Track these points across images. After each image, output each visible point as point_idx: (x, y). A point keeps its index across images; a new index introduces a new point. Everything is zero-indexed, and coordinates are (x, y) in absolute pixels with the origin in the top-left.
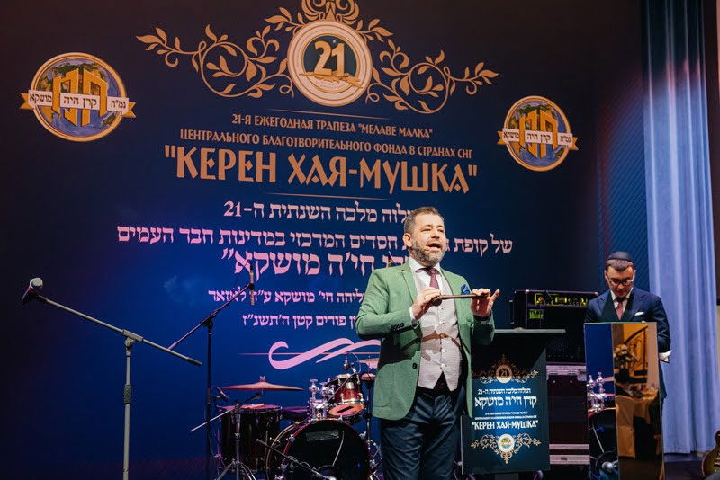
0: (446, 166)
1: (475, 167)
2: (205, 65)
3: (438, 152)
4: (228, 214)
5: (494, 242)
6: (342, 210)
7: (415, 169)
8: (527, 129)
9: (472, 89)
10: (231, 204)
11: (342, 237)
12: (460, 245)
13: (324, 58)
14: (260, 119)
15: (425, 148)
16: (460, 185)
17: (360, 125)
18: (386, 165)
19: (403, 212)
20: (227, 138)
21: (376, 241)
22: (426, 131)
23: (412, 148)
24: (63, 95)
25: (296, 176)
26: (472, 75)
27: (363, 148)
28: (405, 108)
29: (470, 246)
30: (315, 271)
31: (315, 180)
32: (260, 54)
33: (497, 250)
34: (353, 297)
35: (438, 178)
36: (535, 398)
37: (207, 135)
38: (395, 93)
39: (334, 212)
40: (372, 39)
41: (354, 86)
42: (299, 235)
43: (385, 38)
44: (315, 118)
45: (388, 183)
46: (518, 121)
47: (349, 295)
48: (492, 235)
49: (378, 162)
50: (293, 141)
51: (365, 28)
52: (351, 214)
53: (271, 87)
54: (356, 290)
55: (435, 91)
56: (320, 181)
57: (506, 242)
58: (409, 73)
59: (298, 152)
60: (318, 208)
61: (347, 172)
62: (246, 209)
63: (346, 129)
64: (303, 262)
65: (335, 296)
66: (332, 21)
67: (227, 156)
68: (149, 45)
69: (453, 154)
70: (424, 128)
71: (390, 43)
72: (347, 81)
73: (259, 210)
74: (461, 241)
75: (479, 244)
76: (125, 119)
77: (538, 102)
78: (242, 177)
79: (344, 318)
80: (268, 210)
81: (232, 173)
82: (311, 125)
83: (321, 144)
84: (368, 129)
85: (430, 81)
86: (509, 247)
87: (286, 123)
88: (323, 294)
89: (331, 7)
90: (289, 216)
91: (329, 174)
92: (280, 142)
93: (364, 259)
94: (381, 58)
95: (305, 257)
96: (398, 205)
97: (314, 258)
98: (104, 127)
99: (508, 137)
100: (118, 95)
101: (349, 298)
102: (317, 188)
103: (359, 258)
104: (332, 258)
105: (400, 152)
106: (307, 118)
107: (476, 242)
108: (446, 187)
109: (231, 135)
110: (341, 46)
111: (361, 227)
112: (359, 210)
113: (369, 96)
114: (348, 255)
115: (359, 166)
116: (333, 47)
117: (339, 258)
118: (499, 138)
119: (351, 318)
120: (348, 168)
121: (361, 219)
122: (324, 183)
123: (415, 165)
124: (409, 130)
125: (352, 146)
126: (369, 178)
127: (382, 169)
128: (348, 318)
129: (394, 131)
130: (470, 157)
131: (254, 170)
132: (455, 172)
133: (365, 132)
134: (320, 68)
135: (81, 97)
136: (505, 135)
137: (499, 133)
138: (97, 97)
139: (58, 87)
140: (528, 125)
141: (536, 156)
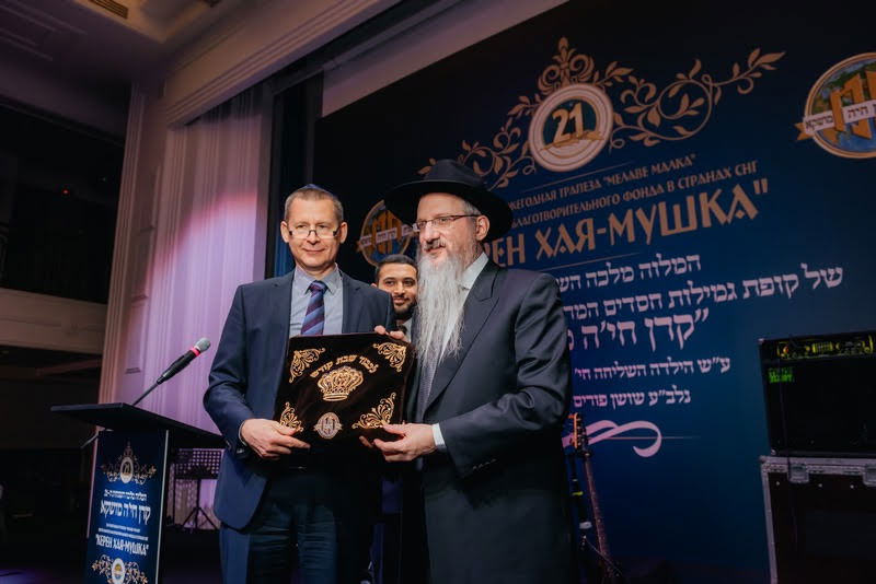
0: (719, 191)
1: (764, 182)
3: (704, 179)
5: (809, 275)
6: (593, 275)
7: (677, 208)
8: (845, 104)
11: (595, 305)
12: (752, 289)
13: (562, 125)
15: (687, 179)
16: (743, 209)
17: (605, 179)
18: (640, 214)
19: (667, 263)
21: (635, 303)
22: (687, 158)
23: (670, 186)
24: (377, 234)
25: (544, 252)
26: (744, 68)
27: (611, 202)
28: (658, 142)
29: (769, 286)
31: (563, 250)
32: (504, 146)
33: (815, 285)
34: (612, 372)
35: (710, 209)
36: (148, 509)
38: (642, 129)
39: (584, 280)
40: (609, 84)
41: (594, 140)
43: (625, 78)
44: (557, 188)
45: (644, 232)
46: (828, 101)
47: (609, 369)
48: (804, 266)
49: (630, 212)
50: (538, 217)
51: (602, 76)
52: (600, 279)
53: (515, 173)
54: (616, 363)
56: (567, 250)
57: (831, 272)
58: (658, 102)
59: (542, 226)
60: (567, 279)
61: (595, 232)
63: (590, 188)
65: (594, 371)
66: (567, 85)
68: (424, 175)
69: (729, 175)
70: (683, 156)
71: (632, 80)
72: (586, 138)
74: (754, 283)
75: (783, 283)
77: (862, 62)
79: (605, 397)
82: (554, 196)
83: (565, 211)
84: (614, 180)
85: (685, 100)
86: (836, 276)
87: (531, 201)
88: (579, 371)
89: (565, 74)
91: (575, 239)
92: (526, 222)
93: (622, 326)
94: (623, 98)
96: (659, 256)
99: (813, 127)
101: (608, 373)
102: (565, 257)
103: (616, 324)
104: (586, 330)
105: (655, 194)
106: (549, 190)
107: (778, 279)
108: (722, 218)
110: (578, 107)
111: (617, 289)
112: (612, 272)
113: (612, 144)
114: (603, 323)
115: (608, 223)
116: (570, 110)
117: (593, 329)
118: (799, 132)
119: (612, 396)
120: (596, 227)
121: (615, 281)
122: (572, 251)
123: (677, 203)
124: (664, 165)
125: (598, 203)
126: (620, 233)
127: (635, 219)
128: (608, 397)
129: (645, 171)
130: (754, 170)
131: (506, 255)
132: (733, 196)
133: (611, 184)
134: (558, 136)
135: (386, 232)
136: (809, 124)
137: (798, 125)
138: (396, 229)
139: (374, 229)
140: (846, 100)
141: (870, 136)
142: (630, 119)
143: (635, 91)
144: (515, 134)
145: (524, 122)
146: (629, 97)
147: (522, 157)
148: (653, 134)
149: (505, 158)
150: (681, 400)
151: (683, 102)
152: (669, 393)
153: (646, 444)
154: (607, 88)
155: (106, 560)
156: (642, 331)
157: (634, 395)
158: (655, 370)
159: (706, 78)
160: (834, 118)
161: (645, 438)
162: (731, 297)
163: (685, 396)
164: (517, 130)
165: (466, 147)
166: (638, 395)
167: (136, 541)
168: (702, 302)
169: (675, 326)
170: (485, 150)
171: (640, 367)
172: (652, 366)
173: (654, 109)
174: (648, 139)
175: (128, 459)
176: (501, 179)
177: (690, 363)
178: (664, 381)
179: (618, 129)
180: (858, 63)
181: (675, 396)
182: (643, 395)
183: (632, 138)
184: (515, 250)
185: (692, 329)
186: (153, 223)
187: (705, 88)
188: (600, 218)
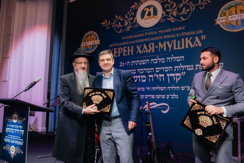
0: (191, 38)
1: (204, 36)
2: (115, 25)
3: (187, 34)
4: (121, 66)
6: (153, 60)
7: (179, 42)
8: (230, 15)
9: (202, 7)
10: (121, 63)
11: (153, 69)
12: (198, 67)
13: (147, 13)
14: (129, 37)
15: (182, 33)
16: (198, 44)
17: (158, 31)
18: (168, 42)
19: (174, 58)
20: (120, 44)
21: (165, 69)
22: (183, 27)
23: (178, 35)
24: (87, 42)
25: (139, 52)
26: (202, 1)
27: (160, 38)
28: (175, 21)
30: (144, 81)
31: (144, 52)
32: (129, 18)
34: (157, 89)
35: (188, 43)
36: (23, 131)
37: (115, 45)
39: (150, 61)
40: (162, 2)
41: (156, 19)
42: (139, 70)
44: (144, 32)
46: (225, 13)
47: (156, 88)
49: (165, 42)
50: (138, 41)
52: (156, 61)
53: (132, 26)
54: (158, 86)
55: (186, 12)
58: (176, 9)
59: (139, 44)
60: (145, 61)
62: (125, 64)
63: (154, 33)
64: (141, 78)
65: (151, 89)
67: (120, 49)
68: (103, 25)
69: (195, 33)
70: (182, 26)
71: (169, 1)
72: (154, 18)
73: (128, 64)
76: (98, 45)
77: (236, 2)
78: (124, 55)
79: (154, 96)
80: (131, 63)
81: (122, 54)
82: (143, 35)
83: (146, 40)
84: (161, 32)
87: (136, 36)
88: (147, 88)
90: (137, 64)
91: (148, 49)
92: (134, 42)
93: (160, 75)
95: (142, 76)
96: (172, 55)
97: (144, 76)
98: (94, 48)
100: (97, 39)
101: (155, 89)
102: (145, 54)
104: (150, 76)
105: (173, 37)
106: (141, 33)
108: (192, 46)
109: (121, 43)
110: (152, 8)
111: (160, 65)
112: (159, 59)
113: (161, 21)
114: (155, 74)
115: (158, 44)
116: (149, 9)
117: (152, 76)
118: (216, 22)
119: (156, 96)
120: (155, 46)
121: (159, 62)
122: (147, 52)
123: (179, 40)
124: (176, 28)
125: (156, 38)
126: (162, 48)
127: (166, 44)
128: (155, 96)
129: (170, 30)
130: (202, 32)
131: (127, 52)
132: (195, 39)
133: (160, 33)
134: (146, 16)
135: (90, 42)
136: (219, 20)
137: (216, 20)
138: (93, 41)
139: (86, 40)
140: (230, 14)
141: (235, 25)
142: (167, 13)
143: (169, 5)
144: (132, 14)
145: (135, 11)
146: (167, 6)
147: (134, 22)
148: (174, 19)
149: (129, 22)
150: (175, 98)
151: (183, 9)
152: (172, 96)
153: (164, 110)
154: (161, 2)
155: (8, 146)
156: (166, 77)
157: (162, 96)
158: (169, 89)
159: (191, 3)
160: (226, 19)
161: (165, 108)
162: (192, 69)
163: (177, 97)
164: (133, 13)
165: (116, 17)
166: (163, 96)
167: (19, 141)
168: (183, 70)
169: (175, 76)
170: (123, 19)
171: (165, 88)
172: (168, 87)
173: (175, 10)
174: (172, 20)
175: (15, 115)
176: (127, 28)
177: (179, 87)
178: (171, 92)
179: (164, 16)
180: (234, 3)
181: (174, 96)
182: (165, 96)
183: (168, 19)
184: (130, 51)
185: (180, 78)
186: (11, 33)
187: (190, 6)
188: (156, 43)
